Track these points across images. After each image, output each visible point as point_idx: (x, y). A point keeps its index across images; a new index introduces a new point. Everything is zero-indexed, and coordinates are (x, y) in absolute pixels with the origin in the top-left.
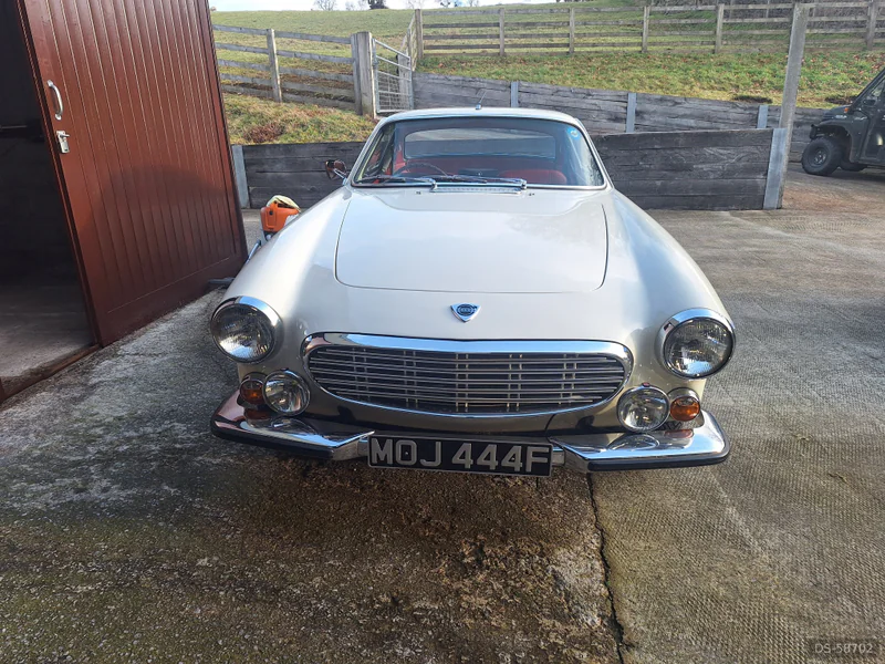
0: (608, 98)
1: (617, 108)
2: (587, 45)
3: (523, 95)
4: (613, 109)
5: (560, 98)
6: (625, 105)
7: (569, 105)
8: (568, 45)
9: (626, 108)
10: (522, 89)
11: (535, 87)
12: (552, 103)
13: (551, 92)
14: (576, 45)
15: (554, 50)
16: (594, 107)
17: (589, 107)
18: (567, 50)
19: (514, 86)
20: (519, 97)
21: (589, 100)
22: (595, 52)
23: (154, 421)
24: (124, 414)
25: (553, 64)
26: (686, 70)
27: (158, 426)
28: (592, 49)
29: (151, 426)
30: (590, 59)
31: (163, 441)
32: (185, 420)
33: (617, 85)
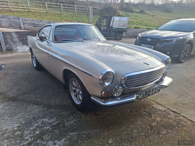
0: (46, 22)
2: (34, 10)
7: (37, 23)
8: (29, 9)
10: (23, 19)
11: (27, 19)
12: (32, 23)
13: (31, 20)
14: (31, 9)
15: (26, 10)
16: (43, 24)
17: (42, 24)
18: (29, 10)
19: (21, 18)
20: (23, 21)
21: (42, 23)
22: (36, 11)
23: (34, 122)
24: (19, 125)
25: (27, 13)
26: (59, 17)
27: (37, 122)
28: (35, 11)
29: (35, 124)
30: (36, 13)
31: (47, 125)
32: (43, 118)
33: (47, 19)
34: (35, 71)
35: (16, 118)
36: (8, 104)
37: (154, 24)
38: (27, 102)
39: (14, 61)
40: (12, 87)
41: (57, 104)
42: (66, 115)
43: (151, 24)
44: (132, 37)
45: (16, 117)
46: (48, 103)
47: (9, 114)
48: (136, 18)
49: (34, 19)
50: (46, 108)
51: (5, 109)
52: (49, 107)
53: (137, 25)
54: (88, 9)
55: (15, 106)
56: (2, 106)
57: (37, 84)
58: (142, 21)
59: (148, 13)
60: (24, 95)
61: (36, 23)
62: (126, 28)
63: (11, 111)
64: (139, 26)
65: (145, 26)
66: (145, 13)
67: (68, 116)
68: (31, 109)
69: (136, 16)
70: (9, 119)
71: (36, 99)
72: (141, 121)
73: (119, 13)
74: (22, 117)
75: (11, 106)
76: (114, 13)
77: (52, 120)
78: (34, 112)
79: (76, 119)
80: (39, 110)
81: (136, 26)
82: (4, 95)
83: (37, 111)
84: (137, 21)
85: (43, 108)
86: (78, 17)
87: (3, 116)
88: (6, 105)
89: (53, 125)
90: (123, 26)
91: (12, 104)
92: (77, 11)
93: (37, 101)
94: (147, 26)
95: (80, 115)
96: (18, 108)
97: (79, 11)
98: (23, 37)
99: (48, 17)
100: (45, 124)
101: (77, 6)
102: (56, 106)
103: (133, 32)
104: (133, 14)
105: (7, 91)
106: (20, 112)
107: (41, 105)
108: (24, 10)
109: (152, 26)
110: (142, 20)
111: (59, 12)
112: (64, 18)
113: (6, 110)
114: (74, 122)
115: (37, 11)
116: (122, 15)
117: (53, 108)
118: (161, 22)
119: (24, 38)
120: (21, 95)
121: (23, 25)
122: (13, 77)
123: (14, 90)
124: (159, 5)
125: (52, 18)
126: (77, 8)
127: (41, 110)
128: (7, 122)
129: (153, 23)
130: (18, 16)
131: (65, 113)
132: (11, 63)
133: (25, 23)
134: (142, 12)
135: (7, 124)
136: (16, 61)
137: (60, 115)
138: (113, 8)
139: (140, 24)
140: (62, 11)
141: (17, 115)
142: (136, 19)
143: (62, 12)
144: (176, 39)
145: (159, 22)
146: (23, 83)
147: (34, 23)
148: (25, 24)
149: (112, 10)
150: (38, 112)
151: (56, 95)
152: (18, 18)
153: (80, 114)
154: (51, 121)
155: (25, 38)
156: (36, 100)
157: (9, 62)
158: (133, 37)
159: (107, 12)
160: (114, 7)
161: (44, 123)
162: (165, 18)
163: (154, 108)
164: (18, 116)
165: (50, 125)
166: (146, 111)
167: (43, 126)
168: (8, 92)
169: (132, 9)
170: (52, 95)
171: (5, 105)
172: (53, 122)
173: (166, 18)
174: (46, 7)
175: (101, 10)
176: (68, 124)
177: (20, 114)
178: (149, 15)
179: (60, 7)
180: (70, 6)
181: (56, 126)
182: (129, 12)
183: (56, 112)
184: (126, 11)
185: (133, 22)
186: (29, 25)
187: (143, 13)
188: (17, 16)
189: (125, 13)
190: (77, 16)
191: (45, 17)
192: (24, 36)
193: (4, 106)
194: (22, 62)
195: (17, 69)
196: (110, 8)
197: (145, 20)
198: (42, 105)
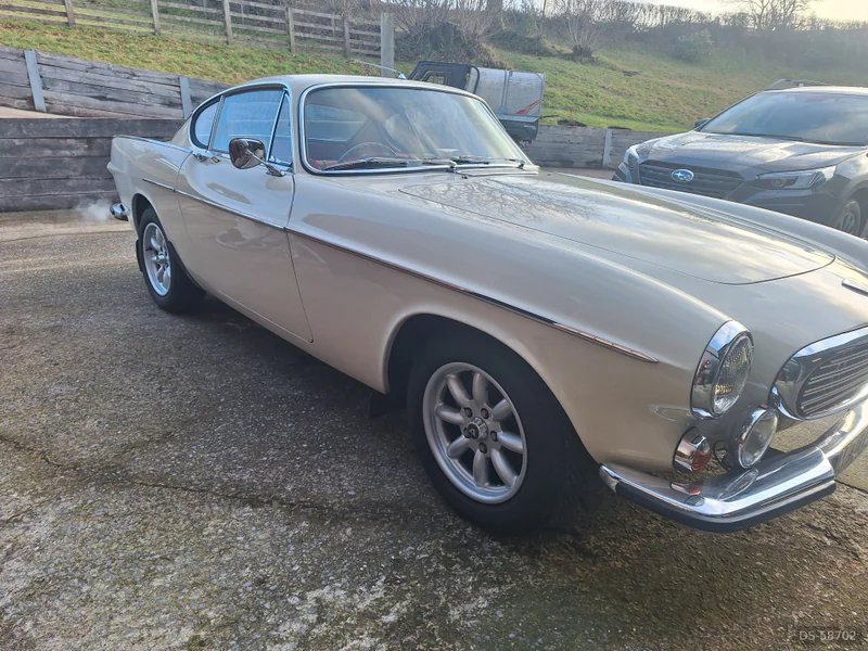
0: (156, 80)
1: (170, 92)
2: (90, 18)
3: (45, 68)
4: (166, 93)
5: (98, 77)
6: (178, 89)
7: (112, 85)
8: (65, 15)
9: (180, 93)
10: (44, 61)
11: (62, 60)
12: (89, 81)
13: (84, 68)
14: (76, 15)
15: (52, 18)
16: (142, 90)
17: (136, 89)
18: (66, 20)
19: (30, 56)
20: (40, 70)
21: (135, 81)
22: (103, 27)
23: (271, 611)
24: (191, 633)
25: (56, 34)
26: (216, 59)
27: (294, 614)
28: (96, 24)
29: (284, 621)
30: (101, 35)
31: (354, 627)
32: (315, 582)
33: (159, 68)
34: (167, 318)
35: (162, 590)
36: (85, 502)
37: (641, 110)
38: (185, 489)
39: (30, 266)
40: (73, 405)
41: (351, 496)
42: (428, 561)
43: (626, 107)
44: (552, 163)
45: (157, 583)
46: (304, 492)
47: (108, 563)
48: (561, 79)
49: (97, 60)
50: (304, 524)
51: (74, 537)
52: (321, 514)
53: (571, 110)
54: (347, 30)
55: (125, 515)
56: (51, 519)
57: (203, 387)
58: (587, 95)
59: (607, 59)
60: (156, 451)
61: (107, 84)
62: (535, 119)
63: (115, 546)
64: (579, 117)
65: (604, 115)
66: (593, 62)
67: (441, 567)
68: (226, 530)
69: (562, 72)
70: (122, 594)
71: (227, 469)
72: (826, 585)
73: (486, 53)
74: (195, 584)
75: (106, 515)
76: (464, 53)
77: (372, 597)
78: (249, 551)
79: (492, 583)
80: (273, 535)
81: (566, 114)
82: (43, 452)
83: (265, 540)
84: (567, 93)
85: (291, 526)
86: (303, 63)
87: (80, 579)
88: (75, 513)
89: (385, 624)
90: (521, 113)
91: (108, 502)
92: (298, 34)
93: (238, 485)
94: (611, 116)
95: (504, 561)
96: (146, 524)
97: (307, 35)
98: (60, 148)
99: (165, 55)
100: (341, 618)
101: (297, 11)
102: (353, 509)
103: (554, 142)
104: (544, 60)
105: (51, 430)
106: (167, 551)
107: (270, 502)
108: (42, 17)
109: (633, 119)
110: (590, 91)
111: (211, 37)
112: (241, 63)
113: (83, 543)
114: (494, 605)
115: (106, 24)
116: (501, 63)
117: (345, 523)
118: (667, 104)
119: (63, 152)
120: (137, 451)
121: (44, 88)
122: (57, 351)
123: (90, 424)
124: (650, 28)
125: (185, 62)
126: (299, 24)
127: (283, 536)
128: (118, 619)
129: (635, 107)
130: (16, 44)
131: (421, 552)
132: (19, 275)
133: (53, 81)
134: (580, 54)
135: (118, 631)
136: (41, 264)
137: (398, 564)
138: (463, 30)
139: (582, 109)
140: (229, 31)
141: (159, 568)
142: (561, 86)
143: (226, 35)
144: (809, 173)
145: (661, 103)
146: (122, 383)
147: (99, 83)
148: (52, 85)
149: (458, 39)
150: (268, 544)
151: (327, 447)
152: (17, 55)
153: (501, 553)
154: (363, 599)
155: (68, 153)
156: (230, 479)
157: (8, 272)
158: (556, 163)
159: (436, 47)
160: (466, 27)
161: (331, 615)
162: (678, 84)
163: (839, 507)
164: (164, 574)
165: (370, 626)
166: (815, 525)
167: (337, 636)
168: (62, 435)
169: (538, 39)
170: (306, 449)
171: (71, 512)
172: (381, 607)
173: (684, 85)
174: (151, 8)
175: (407, 37)
176: (464, 615)
177: (171, 560)
178: (610, 71)
179: (220, 11)
180: (261, 12)
181: (406, 633)
182: (527, 51)
183: (368, 544)
184: (512, 48)
185: (553, 95)
186: (70, 91)
187: (585, 59)
188: (7, 42)
189: (510, 55)
190: (301, 58)
191: (151, 54)
192: (62, 141)
193: (62, 515)
194: (75, 272)
195: (62, 306)
196: (445, 28)
197: (598, 91)
198: (275, 503)
